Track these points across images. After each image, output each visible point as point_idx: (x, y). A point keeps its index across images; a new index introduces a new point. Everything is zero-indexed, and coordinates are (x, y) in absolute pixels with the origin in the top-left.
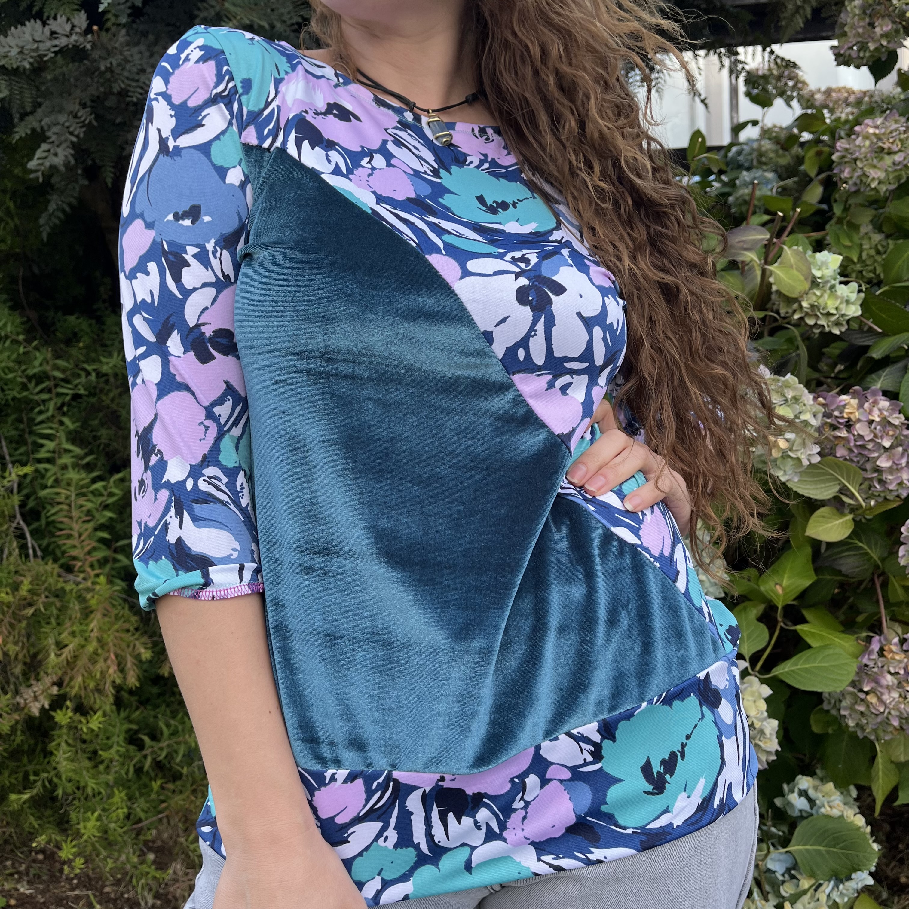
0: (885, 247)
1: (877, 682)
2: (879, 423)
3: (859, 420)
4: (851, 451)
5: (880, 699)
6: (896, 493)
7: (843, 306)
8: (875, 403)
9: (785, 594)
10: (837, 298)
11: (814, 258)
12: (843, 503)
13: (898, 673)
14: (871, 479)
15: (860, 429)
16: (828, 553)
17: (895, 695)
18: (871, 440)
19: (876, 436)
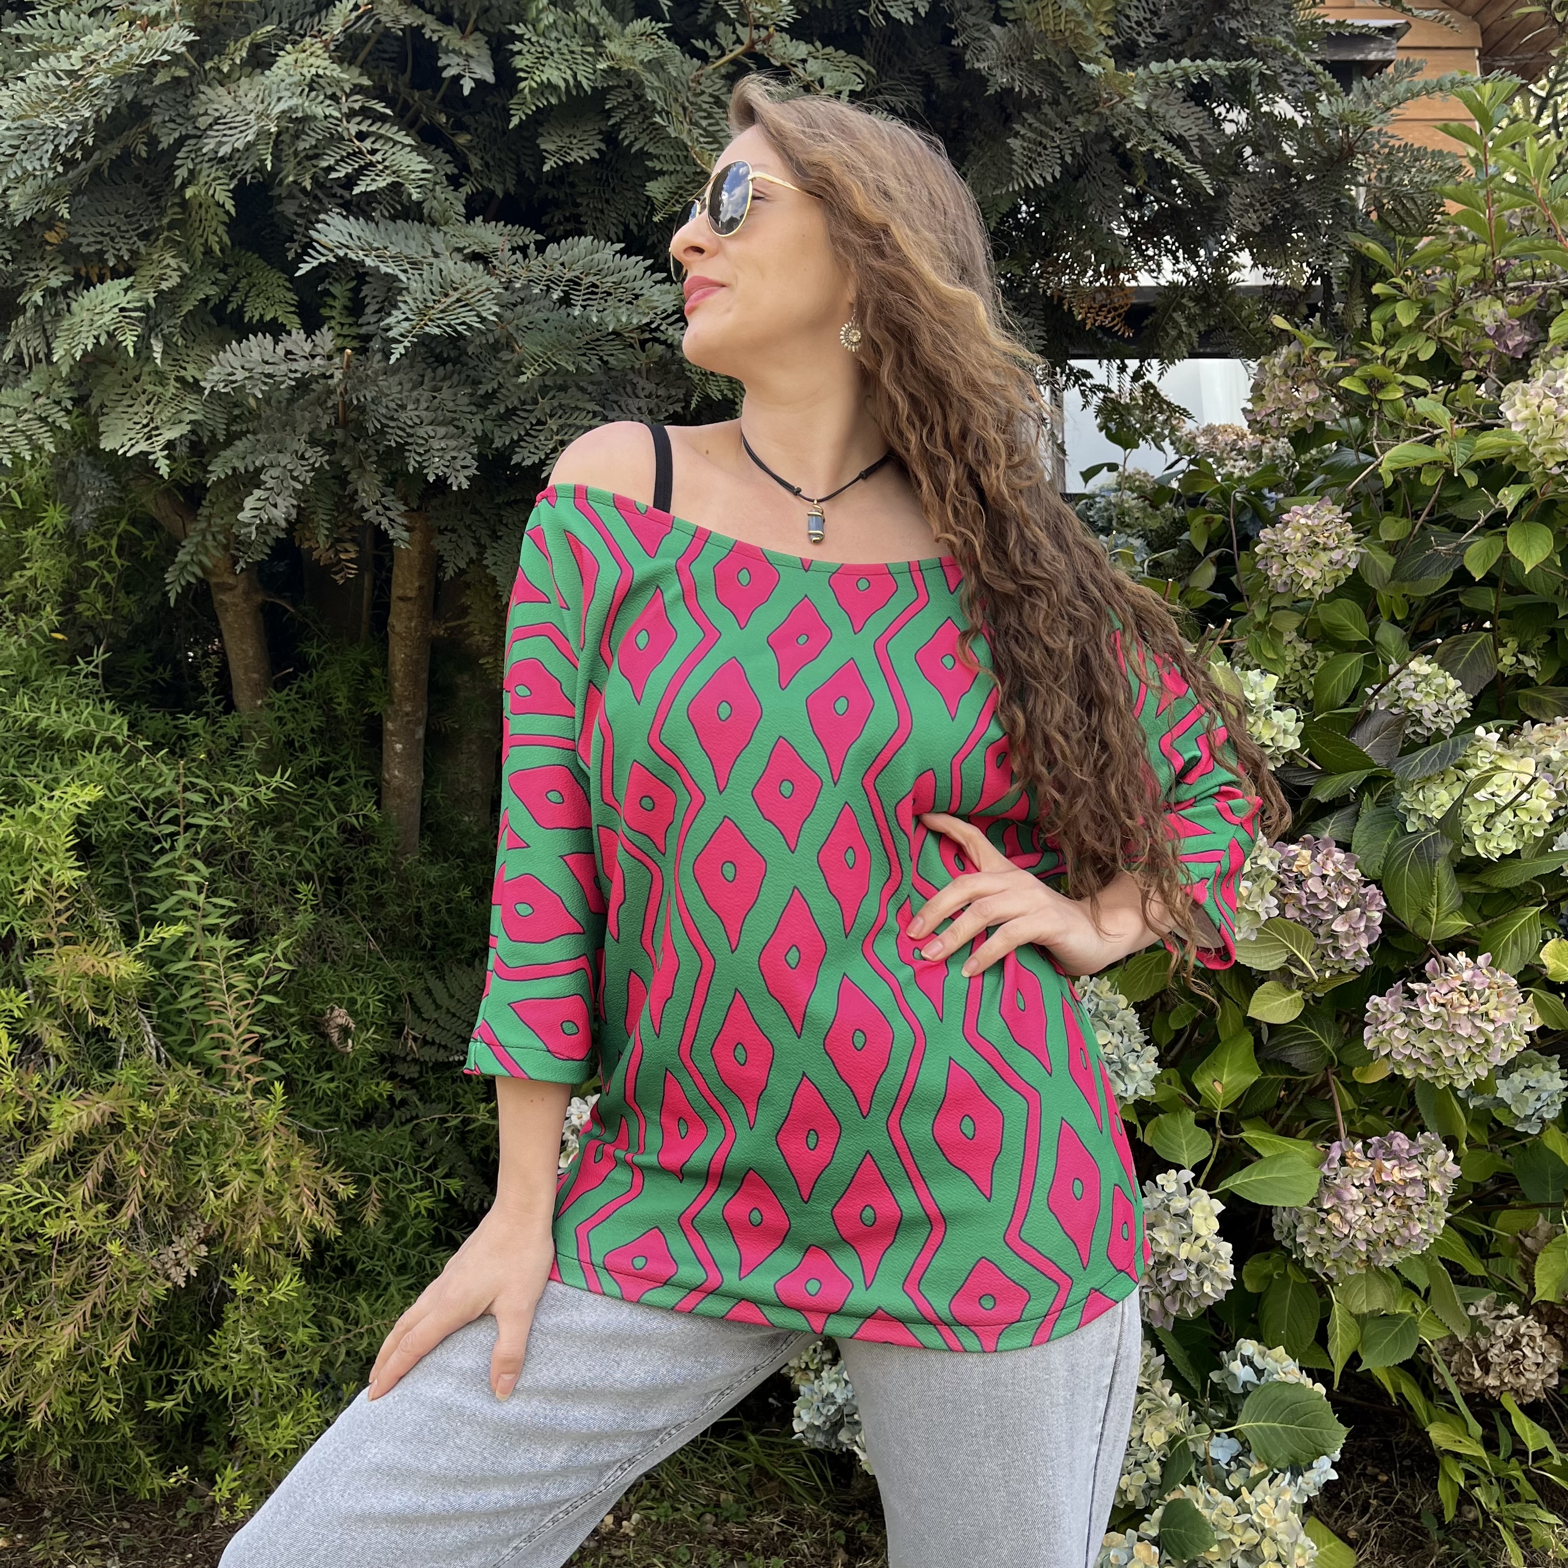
0: (1314, 660)
1: (1339, 1197)
2: (1334, 879)
3: (1311, 875)
4: (1302, 911)
5: (1342, 1217)
6: (1351, 965)
7: (1280, 737)
8: (1329, 855)
9: (1225, 1094)
10: (1273, 727)
11: (1245, 676)
12: (1292, 975)
13: (1362, 1186)
14: (1325, 947)
15: (1313, 885)
16: (1274, 1042)
17: (1361, 1211)
18: (1326, 899)
19: (1330, 894)
